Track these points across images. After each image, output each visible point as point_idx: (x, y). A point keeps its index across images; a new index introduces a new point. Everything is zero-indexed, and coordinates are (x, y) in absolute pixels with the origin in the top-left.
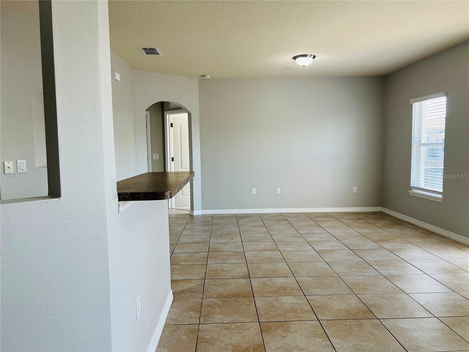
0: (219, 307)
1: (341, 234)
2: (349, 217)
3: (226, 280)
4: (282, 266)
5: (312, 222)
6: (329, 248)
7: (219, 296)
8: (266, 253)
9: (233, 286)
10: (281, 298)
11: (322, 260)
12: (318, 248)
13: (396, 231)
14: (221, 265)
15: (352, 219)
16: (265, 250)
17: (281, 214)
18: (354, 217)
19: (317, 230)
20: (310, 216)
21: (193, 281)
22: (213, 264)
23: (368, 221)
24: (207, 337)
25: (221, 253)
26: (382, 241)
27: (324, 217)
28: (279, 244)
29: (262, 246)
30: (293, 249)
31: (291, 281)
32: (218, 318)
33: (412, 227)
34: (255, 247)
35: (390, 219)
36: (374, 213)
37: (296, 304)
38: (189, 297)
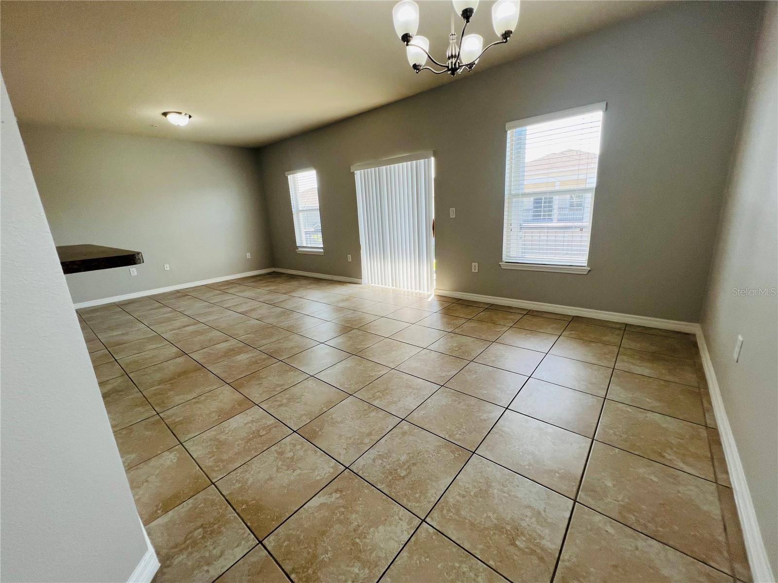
0: (170, 390)
1: (253, 295)
2: (249, 281)
3: (159, 365)
4: (215, 334)
5: (218, 292)
6: (250, 308)
7: (161, 382)
8: (187, 328)
9: (171, 367)
10: (234, 358)
11: (250, 319)
12: (240, 310)
13: (295, 283)
14: (138, 355)
15: (253, 282)
16: (184, 327)
17: (178, 291)
18: (254, 280)
19: (227, 297)
20: (212, 287)
21: (111, 382)
22: (123, 358)
23: (269, 280)
24: (177, 420)
25: (127, 345)
26: (290, 292)
27: (227, 285)
28: (196, 318)
29: (177, 324)
30: (216, 318)
31: (233, 343)
32: (178, 399)
33: (305, 278)
34: (170, 327)
35: (284, 275)
36: (269, 274)
37: (252, 357)
38: (119, 397)
